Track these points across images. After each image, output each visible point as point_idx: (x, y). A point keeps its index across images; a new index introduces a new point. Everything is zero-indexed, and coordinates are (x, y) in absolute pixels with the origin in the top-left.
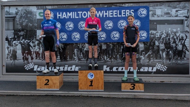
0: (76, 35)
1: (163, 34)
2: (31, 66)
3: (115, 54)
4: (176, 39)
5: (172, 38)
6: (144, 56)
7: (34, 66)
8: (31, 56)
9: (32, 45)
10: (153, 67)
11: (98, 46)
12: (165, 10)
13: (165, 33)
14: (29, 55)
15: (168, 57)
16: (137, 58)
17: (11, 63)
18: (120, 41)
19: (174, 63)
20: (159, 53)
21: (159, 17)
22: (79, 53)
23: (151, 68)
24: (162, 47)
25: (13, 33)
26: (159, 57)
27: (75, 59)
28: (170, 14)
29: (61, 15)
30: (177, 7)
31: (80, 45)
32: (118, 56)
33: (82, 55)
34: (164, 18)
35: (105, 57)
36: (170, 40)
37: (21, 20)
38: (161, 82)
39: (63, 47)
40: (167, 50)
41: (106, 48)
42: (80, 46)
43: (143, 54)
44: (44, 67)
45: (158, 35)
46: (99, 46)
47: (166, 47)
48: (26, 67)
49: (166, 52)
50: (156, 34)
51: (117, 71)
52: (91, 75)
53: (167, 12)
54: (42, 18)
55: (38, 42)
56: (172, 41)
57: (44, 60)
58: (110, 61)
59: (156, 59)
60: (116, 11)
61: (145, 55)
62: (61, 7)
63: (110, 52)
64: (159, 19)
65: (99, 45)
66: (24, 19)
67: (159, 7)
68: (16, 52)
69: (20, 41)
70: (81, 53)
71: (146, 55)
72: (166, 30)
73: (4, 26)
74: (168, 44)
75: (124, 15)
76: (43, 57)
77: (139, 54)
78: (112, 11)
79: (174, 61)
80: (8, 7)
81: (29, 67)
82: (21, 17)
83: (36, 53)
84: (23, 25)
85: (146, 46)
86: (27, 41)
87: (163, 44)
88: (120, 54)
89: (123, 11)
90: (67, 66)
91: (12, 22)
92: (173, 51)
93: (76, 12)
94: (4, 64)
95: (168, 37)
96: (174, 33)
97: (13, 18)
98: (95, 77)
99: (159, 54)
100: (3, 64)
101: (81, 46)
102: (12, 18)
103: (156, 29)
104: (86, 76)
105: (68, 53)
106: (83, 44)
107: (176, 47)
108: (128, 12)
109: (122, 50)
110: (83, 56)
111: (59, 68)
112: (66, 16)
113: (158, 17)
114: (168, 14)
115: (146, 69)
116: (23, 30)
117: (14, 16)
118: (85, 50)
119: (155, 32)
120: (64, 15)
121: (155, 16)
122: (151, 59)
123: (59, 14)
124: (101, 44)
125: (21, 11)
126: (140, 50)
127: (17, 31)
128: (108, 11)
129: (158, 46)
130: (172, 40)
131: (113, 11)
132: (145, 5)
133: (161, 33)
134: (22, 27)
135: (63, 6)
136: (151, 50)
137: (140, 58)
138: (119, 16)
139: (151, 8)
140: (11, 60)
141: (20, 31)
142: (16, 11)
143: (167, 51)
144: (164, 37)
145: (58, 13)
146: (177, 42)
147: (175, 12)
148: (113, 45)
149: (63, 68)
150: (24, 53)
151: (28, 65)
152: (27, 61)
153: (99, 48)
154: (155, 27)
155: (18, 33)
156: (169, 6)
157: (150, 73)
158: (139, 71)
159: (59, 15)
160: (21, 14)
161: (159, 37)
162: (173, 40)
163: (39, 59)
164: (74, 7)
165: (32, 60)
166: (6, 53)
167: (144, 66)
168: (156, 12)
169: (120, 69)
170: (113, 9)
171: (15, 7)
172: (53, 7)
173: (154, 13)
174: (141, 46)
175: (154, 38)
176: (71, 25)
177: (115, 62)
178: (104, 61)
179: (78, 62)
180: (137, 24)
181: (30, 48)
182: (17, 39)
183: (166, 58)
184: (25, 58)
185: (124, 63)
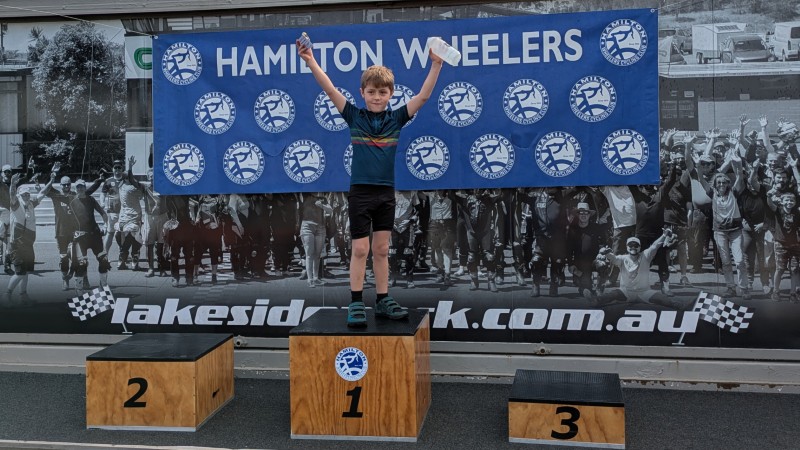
0: (306, 153)
1: (729, 145)
2: (99, 300)
3: (493, 246)
4: (795, 170)
5: (776, 166)
6: (636, 257)
7: (111, 302)
8: (100, 255)
9: (102, 204)
10: (681, 308)
11: (412, 205)
13: (742, 142)
14: (90, 251)
15: (756, 262)
16: (602, 263)
17: (9, 287)
18: (518, 184)
19: (788, 291)
20: (711, 243)
21: (706, 62)
22: (321, 239)
23: (673, 314)
24: (727, 210)
25: (17, 148)
26: (710, 261)
27: (304, 272)
28: (762, 48)
29: (233, 61)
31: (325, 202)
32: (508, 253)
33: (333, 251)
34: (731, 68)
35: (447, 260)
36: (766, 177)
37: (52, 85)
38: (721, 389)
39: (246, 213)
40: (752, 226)
41: (448, 215)
42: (328, 206)
43: (628, 248)
44: (159, 308)
45: (704, 152)
46: (417, 207)
47: (744, 214)
48: (78, 305)
49: (745, 235)
50: (695, 145)
51: (504, 327)
52: (353, 358)
54: (147, 74)
55: (131, 187)
56: (774, 179)
57: (158, 273)
58: (468, 282)
59: (698, 270)
60: (495, 37)
61: (642, 250)
62: (238, 23)
63: (470, 237)
64: (708, 71)
65: (418, 202)
66: (66, 79)
67: (709, 13)
68: (32, 235)
69: (51, 185)
70: (332, 239)
71: (647, 252)
72: (743, 127)
74: (755, 197)
75: (532, 53)
77: (610, 246)
78: (475, 38)
81: (89, 305)
82: (55, 72)
83: (123, 240)
84: (65, 111)
85: (644, 205)
86: (80, 181)
87: (731, 194)
88: (516, 244)
89: (526, 36)
90: (267, 302)
91: (16, 96)
92: (784, 230)
95: (755, 164)
96: (787, 143)
97: (19, 79)
98: (371, 370)
99: (711, 247)
101: (332, 205)
102: (13, 79)
103: (691, 124)
104: (329, 365)
105: (272, 240)
106: (341, 199)
107: (795, 211)
109: (528, 228)
110: (337, 254)
111: (230, 314)
112: (256, 66)
113: (700, 63)
114: (753, 45)
115: (647, 321)
116: (62, 134)
117: (24, 67)
119: (689, 139)
120: (247, 62)
121: (686, 58)
122: (668, 272)
123: (227, 55)
124: (428, 197)
125: (54, 45)
126: (616, 227)
127: (35, 137)
128: (455, 38)
129: (707, 209)
130: (775, 175)
131: (480, 38)
133: (721, 143)
134: (57, 118)
135: (245, 17)
136: (669, 225)
137: (618, 264)
138: (507, 60)
139: (665, 21)
140: (9, 272)
141: (49, 136)
142: (34, 44)
143: (748, 232)
144: (733, 161)
145: (219, 51)
147: (788, 38)
149: (247, 312)
150: (70, 238)
151: (86, 296)
152: (81, 279)
153: (414, 217)
154: (689, 112)
155: (42, 145)
157: (668, 339)
158: (609, 328)
159: (227, 62)
160: (55, 59)
161: (709, 164)
162: (778, 178)
163: (137, 269)
164: (296, 22)
165: (104, 275)
167: (638, 304)
168: (694, 38)
169: (517, 321)
170: (482, 29)
171: (29, 27)
172: (198, 24)
173: (682, 45)
174: (622, 205)
175: (684, 169)
176: (279, 109)
177: (492, 285)
178: (440, 278)
179: (316, 281)
180: (598, 97)
181: (93, 216)
182: (37, 175)
183: (747, 266)
184: (71, 262)
185: (538, 289)
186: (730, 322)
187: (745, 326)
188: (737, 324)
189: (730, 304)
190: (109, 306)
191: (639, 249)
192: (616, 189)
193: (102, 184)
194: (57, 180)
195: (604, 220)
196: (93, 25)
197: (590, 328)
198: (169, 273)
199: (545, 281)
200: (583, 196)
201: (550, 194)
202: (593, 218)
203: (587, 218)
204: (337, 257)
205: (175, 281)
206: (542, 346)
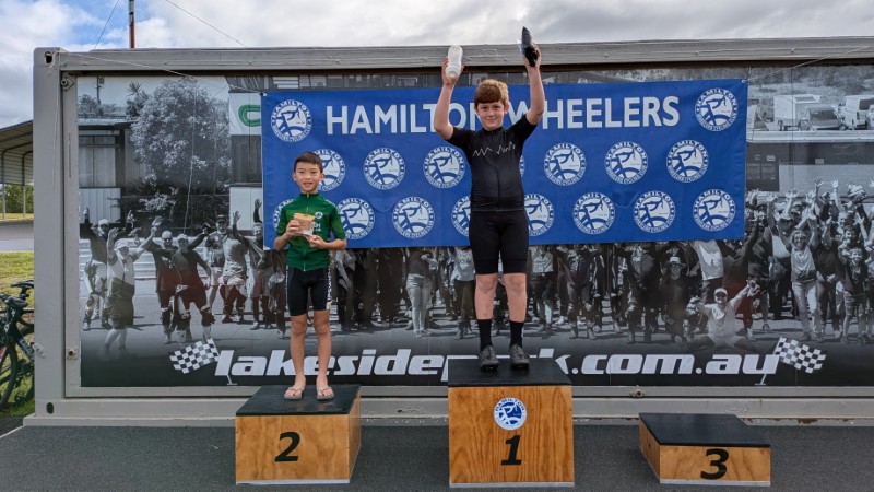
0: (416, 209)
1: (805, 205)
2: (203, 353)
3: (591, 296)
4: (862, 228)
5: (846, 224)
6: (723, 306)
7: (215, 355)
8: (204, 308)
9: (205, 258)
10: (763, 352)
12: (811, 99)
13: (817, 202)
14: (192, 305)
15: (828, 309)
16: (692, 312)
17: (107, 340)
18: (615, 239)
19: (855, 335)
20: (790, 293)
21: (786, 130)
22: (426, 292)
23: (756, 358)
24: (804, 263)
25: (115, 203)
26: (788, 309)
27: (410, 322)
28: (835, 117)
29: (343, 120)
30: (867, 86)
31: (431, 257)
33: (439, 303)
34: (808, 135)
35: (548, 311)
36: (838, 233)
37: (152, 139)
38: (802, 424)
39: (353, 267)
40: (825, 278)
41: (549, 269)
42: (434, 260)
43: (716, 298)
44: (264, 359)
45: (784, 211)
47: (819, 266)
48: (180, 358)
49: (818, 285)
50: (776, 205)
53: (824, 106)
54: (257, 131)
55: (235, 242)
56: (845, 236)
57: (264, 326)
58: (569, 330)
59: (778, 317)
60: (598, 102)
61: (728, 300)
62: (345, 83)
63: (570, 289)
64: (787, 138)
66: (167, 134)
67: (789, 85)
68: (131, 290)
69: (151, 240)
70: (438, 292)
71: (733, 301)
72: (818, 188)
73: (75, 170)
74: (828, 252)
75: (632, 118)
76: (261, 310)
77: (700, 296)
78: (579, 102)
79: (854, 329)
80: (93, 81)
81: (192, 358)
82: (155, 126)
83: (227, 294)
84: (167, 166)
85: (730, 258)
86: (182, 236)
87: (807, 249)
88: (613, 295)
89: (628, 101)
90: (374, 352)
91: (113, 150)
92: (852, 281)
93: (413, 107)
94: (74, 346)
95: (828, 221)
96: (855, 203)
97: (117, 133)
98: (529, 420)
100: (69, 348)
101: (437, 259)
102: (110, 133)
103: (773, 186)
104: (488, 415)
105: (378, 292)
106: (446, 253)
107: (862, 264)
108: (651, 106)
109: (625, 280)
110: (444, 306)
112: (366, 125)
113: (781, 130)
114: (827, 115)
115: (732, 364)
116: (163, 187)
117: (122, 121)
118: (455, 280)
119: (770, 199)
120: (356, 121)
121: (769, 125)
122: (752, 319)
123: (337, 113)
125: (154, 100)
126: (705, 278)
127: (133, 191)
128: (560, 103)
129: (786, 262)
130: (845, 231)
131: (585, 103)
132: (723, 78)
133: (799, 203)
134: (157, 173)
135: (351, 77)
136: (753, 277)
137: (707, 313)
138: (609, 123)
140: (106, 326)
141: (149, 191)
142: (133, 98)
143: (822, 283)
144: (809, 219)
145: (330, 109)
146: (866, 244)
147: (857, 109)
148: (584, 254)
149: (354, 362)
150: (172, 292)
151: (188, 349)
152: (184, 332)
154: (771, 174)
155: (142, 200)
156: (829, 83)
157: (752, 380)
158: (699, 371)
159: (337, 120)
160: (156, 114)
161: (788, 221)
162: (848, 234)
163: (242, 322)
164: (403, 83)
165: (208, 328)
166: (81, 294)
167: (724, 349)
168: (775, 107)
169: (614, 366)
170: (585, 93)
171: (127, 82)
172: (305, 82)
173: (765, 113)
174: (710, 258)
175: (766, 226)
176: (388, 167)
177: (590, 333)
178: (541, 327)
179: (422, 332)
180: (692, 159)
181: (196, 271)
182: (135, 230)
183: (821, 313)
184: (172, 316)
185: (634, 336)
186: (805, 364)
187: (818, 366)
188: (811, 366)
189: (806, 348)
190: (213, 359)
191: (726, 299)
192: (705, 244)
193: (206, 239)
194: (158, 234)
195: (694, 273)
196: (196, 81)
197: (681, 371)
198: (275, 325)
199: (640, 329)
200: (675, 251)
201: (644, 249)
202: (684, 271)
203: (679, 270)
204: (442, 308)
205: (281, 333)
206: (638, 389)
